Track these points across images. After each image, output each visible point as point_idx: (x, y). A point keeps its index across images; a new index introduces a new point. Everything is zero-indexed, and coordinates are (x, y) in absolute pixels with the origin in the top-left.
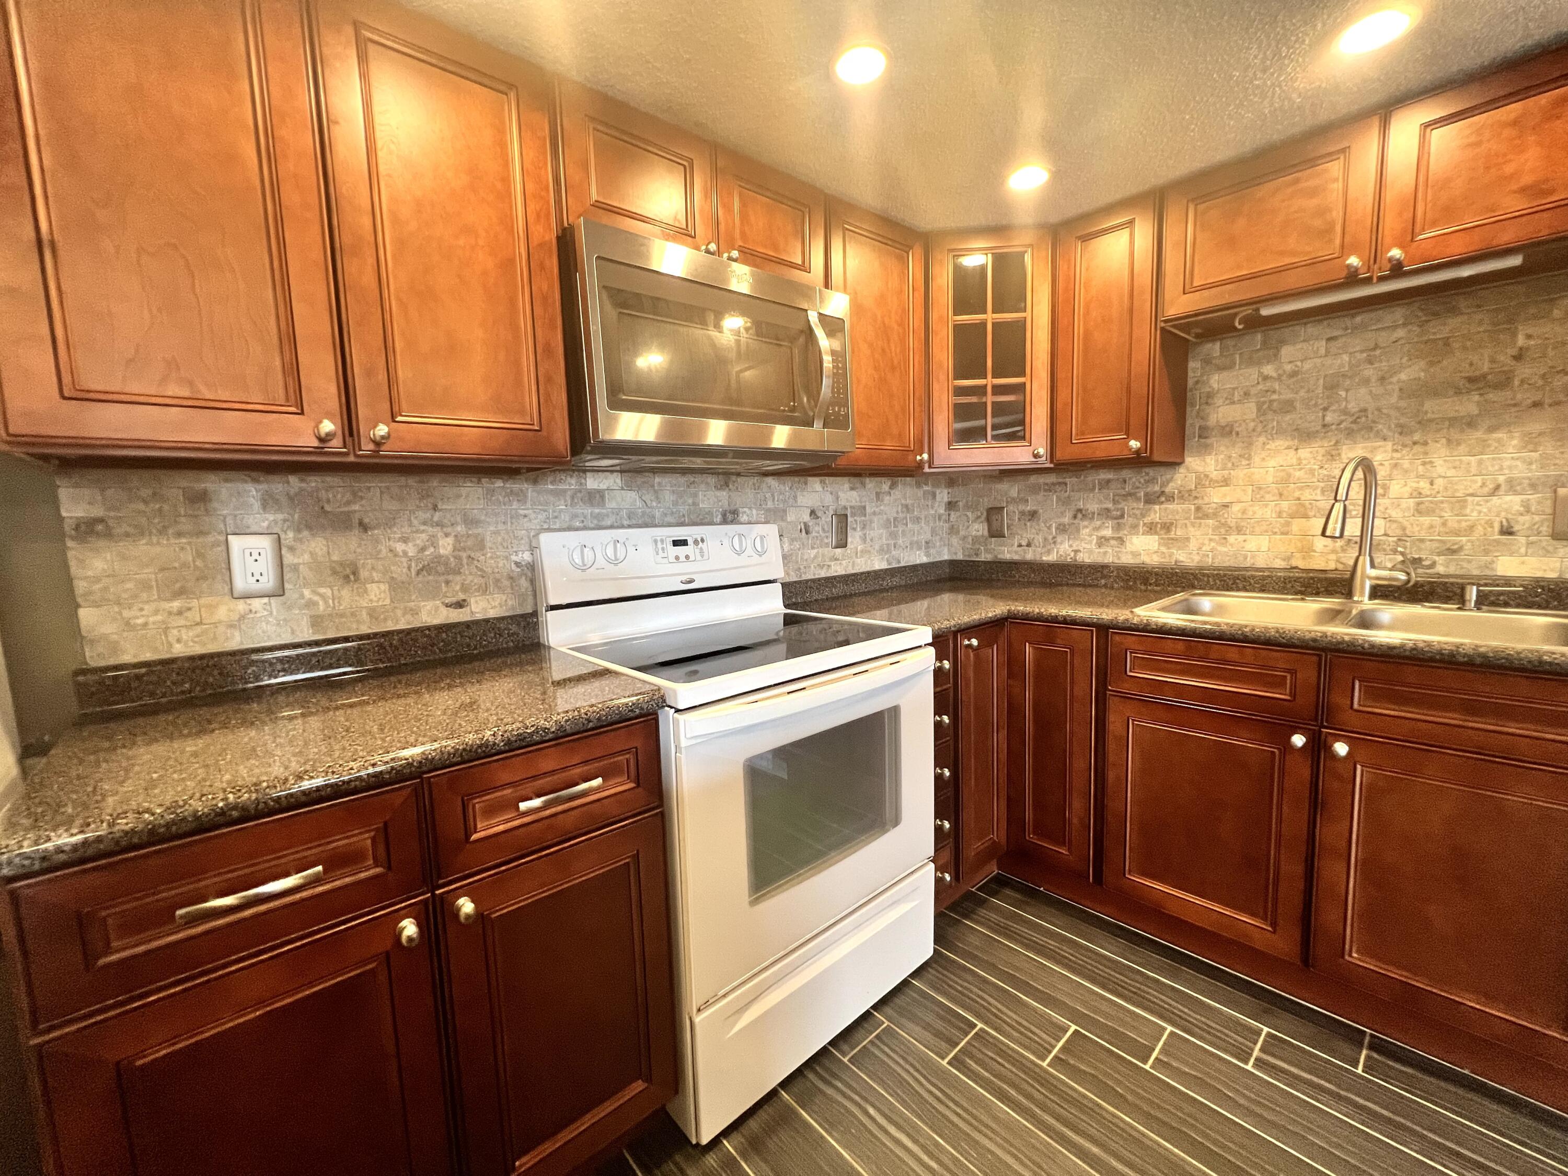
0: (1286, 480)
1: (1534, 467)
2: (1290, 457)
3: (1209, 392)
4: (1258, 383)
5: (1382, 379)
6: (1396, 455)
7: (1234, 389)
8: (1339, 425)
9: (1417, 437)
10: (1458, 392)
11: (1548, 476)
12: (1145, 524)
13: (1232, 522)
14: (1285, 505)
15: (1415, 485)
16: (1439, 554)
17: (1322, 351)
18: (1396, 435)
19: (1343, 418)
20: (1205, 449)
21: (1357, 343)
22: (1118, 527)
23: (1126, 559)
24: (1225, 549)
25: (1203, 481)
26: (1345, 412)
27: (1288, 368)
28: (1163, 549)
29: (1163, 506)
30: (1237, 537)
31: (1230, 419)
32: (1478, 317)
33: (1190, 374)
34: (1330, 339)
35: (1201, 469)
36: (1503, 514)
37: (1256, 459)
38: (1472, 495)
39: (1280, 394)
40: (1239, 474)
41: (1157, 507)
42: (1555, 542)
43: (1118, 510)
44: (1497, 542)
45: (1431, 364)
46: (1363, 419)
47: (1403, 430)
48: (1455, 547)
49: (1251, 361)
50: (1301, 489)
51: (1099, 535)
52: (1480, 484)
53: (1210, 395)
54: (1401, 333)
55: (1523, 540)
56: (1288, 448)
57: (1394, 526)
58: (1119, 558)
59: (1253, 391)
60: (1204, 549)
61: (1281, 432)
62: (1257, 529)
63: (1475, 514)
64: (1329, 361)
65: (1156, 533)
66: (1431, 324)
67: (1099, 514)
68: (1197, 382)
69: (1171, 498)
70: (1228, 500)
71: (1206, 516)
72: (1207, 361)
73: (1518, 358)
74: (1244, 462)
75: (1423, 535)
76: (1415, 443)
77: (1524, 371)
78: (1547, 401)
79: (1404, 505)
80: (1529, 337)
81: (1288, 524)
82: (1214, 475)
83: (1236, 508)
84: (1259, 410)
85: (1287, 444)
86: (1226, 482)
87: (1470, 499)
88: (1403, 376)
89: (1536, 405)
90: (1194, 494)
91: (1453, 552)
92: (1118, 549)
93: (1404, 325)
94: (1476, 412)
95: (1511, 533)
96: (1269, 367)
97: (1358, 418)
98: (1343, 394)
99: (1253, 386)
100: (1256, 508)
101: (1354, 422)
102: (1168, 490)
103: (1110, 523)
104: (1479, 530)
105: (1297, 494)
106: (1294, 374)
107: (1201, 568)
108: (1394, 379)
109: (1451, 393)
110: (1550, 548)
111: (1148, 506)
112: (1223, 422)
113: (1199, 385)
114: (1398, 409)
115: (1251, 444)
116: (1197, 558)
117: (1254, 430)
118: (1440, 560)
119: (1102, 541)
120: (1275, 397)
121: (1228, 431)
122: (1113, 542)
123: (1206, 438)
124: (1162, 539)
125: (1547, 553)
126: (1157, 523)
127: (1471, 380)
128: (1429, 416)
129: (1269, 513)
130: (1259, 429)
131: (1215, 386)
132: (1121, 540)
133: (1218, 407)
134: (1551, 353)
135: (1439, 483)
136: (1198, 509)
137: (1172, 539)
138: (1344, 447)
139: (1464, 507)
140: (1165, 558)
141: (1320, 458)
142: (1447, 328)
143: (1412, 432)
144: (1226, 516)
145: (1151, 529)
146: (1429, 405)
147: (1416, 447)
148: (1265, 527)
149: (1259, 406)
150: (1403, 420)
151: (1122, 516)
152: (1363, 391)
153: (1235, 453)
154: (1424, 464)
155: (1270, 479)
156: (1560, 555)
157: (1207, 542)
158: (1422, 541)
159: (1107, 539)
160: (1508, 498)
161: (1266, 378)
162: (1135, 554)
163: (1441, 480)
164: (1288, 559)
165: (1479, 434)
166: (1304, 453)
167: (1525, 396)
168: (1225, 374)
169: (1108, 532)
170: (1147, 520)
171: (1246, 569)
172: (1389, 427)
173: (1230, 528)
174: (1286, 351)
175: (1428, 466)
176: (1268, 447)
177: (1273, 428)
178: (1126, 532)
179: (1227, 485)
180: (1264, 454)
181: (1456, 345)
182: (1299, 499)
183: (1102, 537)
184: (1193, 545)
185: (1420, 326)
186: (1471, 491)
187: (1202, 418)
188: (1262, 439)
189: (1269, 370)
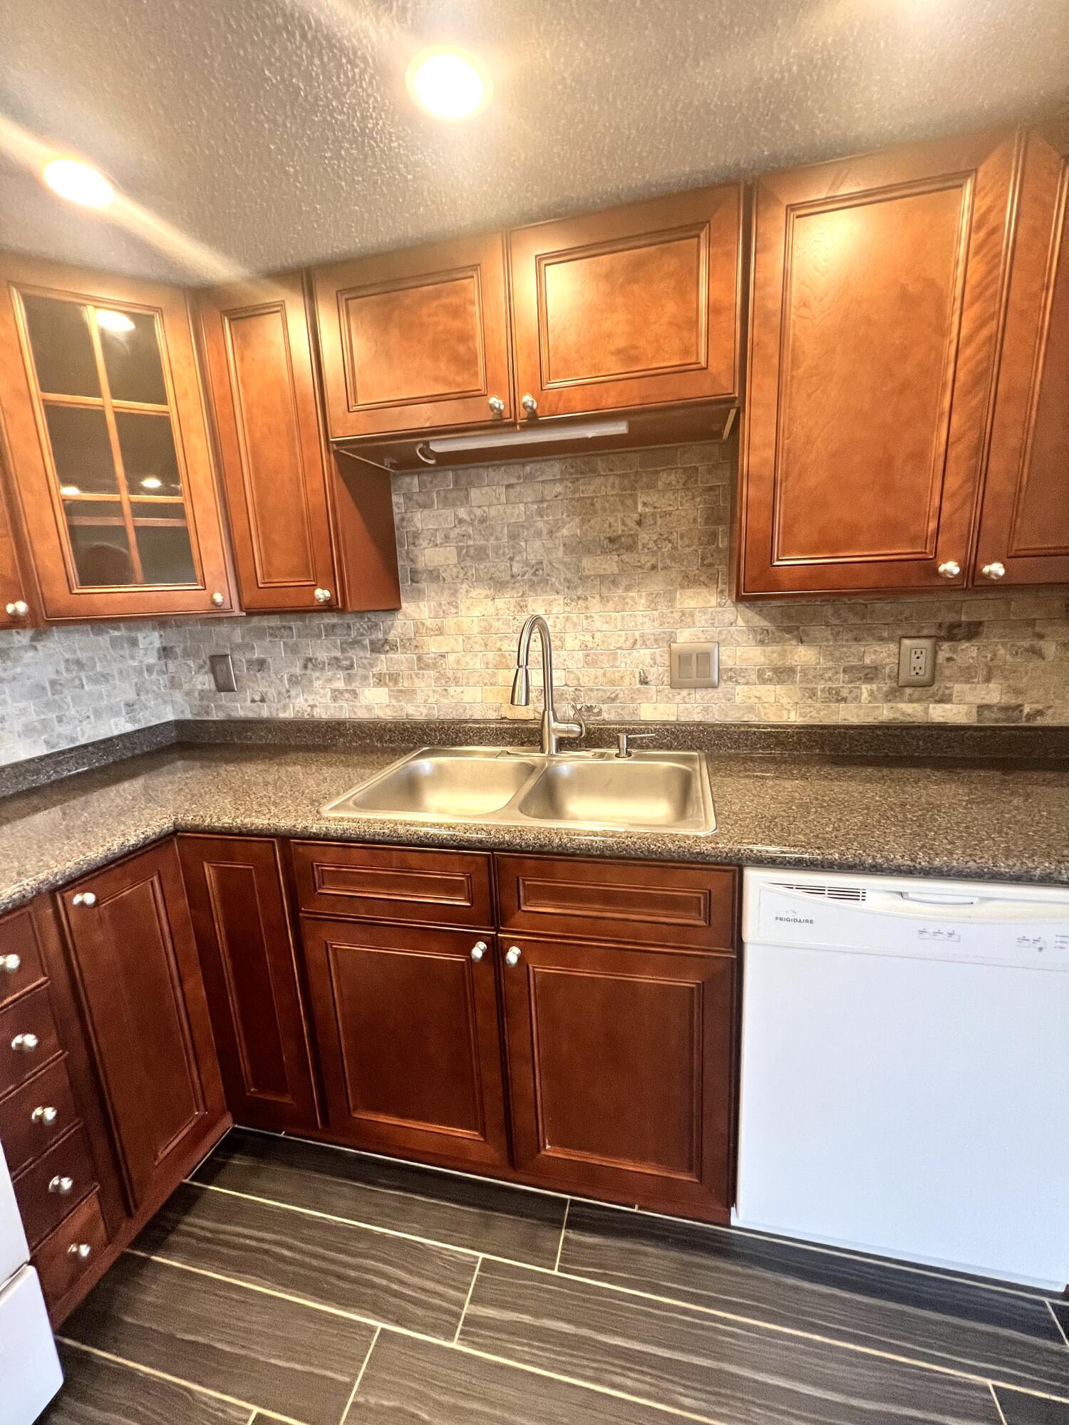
0: (486, 631)
1: (656, 624)
2: (488, 607)
3: (414, 532)
4: (455, 526)
5: (551, 532)
6: (567, 609)
7: (436, 530)
8: (523, 576)
9: (580, 592)
10: (604, 552)
11: (664, 633)
12: (374, 675)
13: (450, 674)
14: (490, 655)
15: (582, 638)
16: (604, 702)
17: (503, 499)
18: (566, 590)
19: (525, 569)
20: (418, 595)
21: (529, 494)
22: (349, 679)
23: (362, 715)
24: (448, 702)
25: (419, 626)
26: (526, 563)
27: (478, 512)
28: (393, 702)
29: (389, 655)
30: (457, 688)
31: (436, 564)
32: (611, 479)
33: (395, 510)
34: (508, 486)
35: (416, 616)
36: (641, 666)
37: (462, 607)
38: (620, 648)
39: (475, 540)
40: (450, 622)
41: (383, 656)
42: (673, 691)
43: (346, 659)
44: (638, 690)
45: (583, 521)
46: (541, 572)
47: (570, 585)
48: (613, 695)
49: (446, 502)
50: (501, 639)
51: (333, 687)
52: (624, 639)
53: (416, 536)
54: (559, 488)
55: (654, 688)
56: (487, 597)
57: (572, 677)
58: (355, 713)
59: (452, 535)
60: (429, 702)
61: (479, 580)
62: (472, 681)
63: (623, 665)
64: (509, 509)
65: (386, 684)
66: (581, 481)
67: (329, 664)
68: (403, 519)
69: (394, 648)
70: (444, 649)
71: (427, 667)
72: (408, 497)
73: (639, 523)
74: (453, 610)
75: (591, 684)
76: (579, 598)
77: (644, 537)
78: (660, 565)
79: (576, 657)
80: (645, 504)
81: (494, 675)
82: (429, 622)
83: (451, 658)
84: (459, 555)
85: (485, 592)
86: (440, 631)
87: (619, 651)
88: (565, 532)
89: (654, 567)
90: (414, 643)
91: (613, 700)
92: (351, 703)
93: (561, 480)
94: (617, 572)
95: (646, 683)
96: (462, 510)
97: (537, 570)
98: (523, 544)
99: (451, 529)
100: (468, 659)
101: (534, 574)
102: (391, 637)
103: (341, 674)
104: (627, 680)
105: (498, 645)
106: (483, 520)
107: (429, 723)
108: (559, 534)
109: (599, 552)
110: (670, 696)
111: (375, 655)
112: (431, 566)
113: (405, 524)
114: (564, 563)
115: (456, 591)
116: (425, 711)
117: (457, 577)
118: (604, 707)
119: (336, 695)
120: (471, 542)
121: (434, 575)
122: (347, 695)
123: (417, 582)
124: (392, 691)
125: (669, 700)
126: (385, 674)
127: (611, 540)
128: (587, 573)
129: (478, 664)
130: (461, 575)
131: (419, 525)
132: (354, 693)
133: (424, 549)
134: (659, 521)
135: (598, 635)
136: (419, 659)
137: (401, 691)
138: (530, 599)
139: (615, 659)
140: (396, 712)
141: (512, 609)
142: (592, 488)
143: (576, 588)
144: (444, 666)
145: (380, 680)
146: (586, 562)
147: (580, 602)
148: (477, 679)
149: (459, 549)
150: (569, 576)
151: (351, 667)
152: (538, 543)
153: (445, 598)
154: (587, 618)
155: (476, 629)
156: (676, 701)
157: (431, 694)
158: (591, 690)
159: (341, 692)
160: (643, 651)
161: (461, 521)
162: (369, 709)
163: (599, 633)
164: (498, 710)
165: (620, 592)
166: (500, 603)
167: (647, 560)
168: (426, 512)
169: (340, 685)
170: (376, 670)
171: (466, 721)
172: (560, 580)
173: (449, 678)
174: (474, 493)
175: (590, 620)
176: (471, 595)
177: (473, 575)
178: (357, 684)
179: (441, 634)
180: (469, 602)
181: (598, 506)
182: (500, 650)
183: (335, 690)
184: (420, 697)
185: (573, 483)
186: (619, 645)
187: (412, 560)
188: (465, 586)
189: (462, 513)
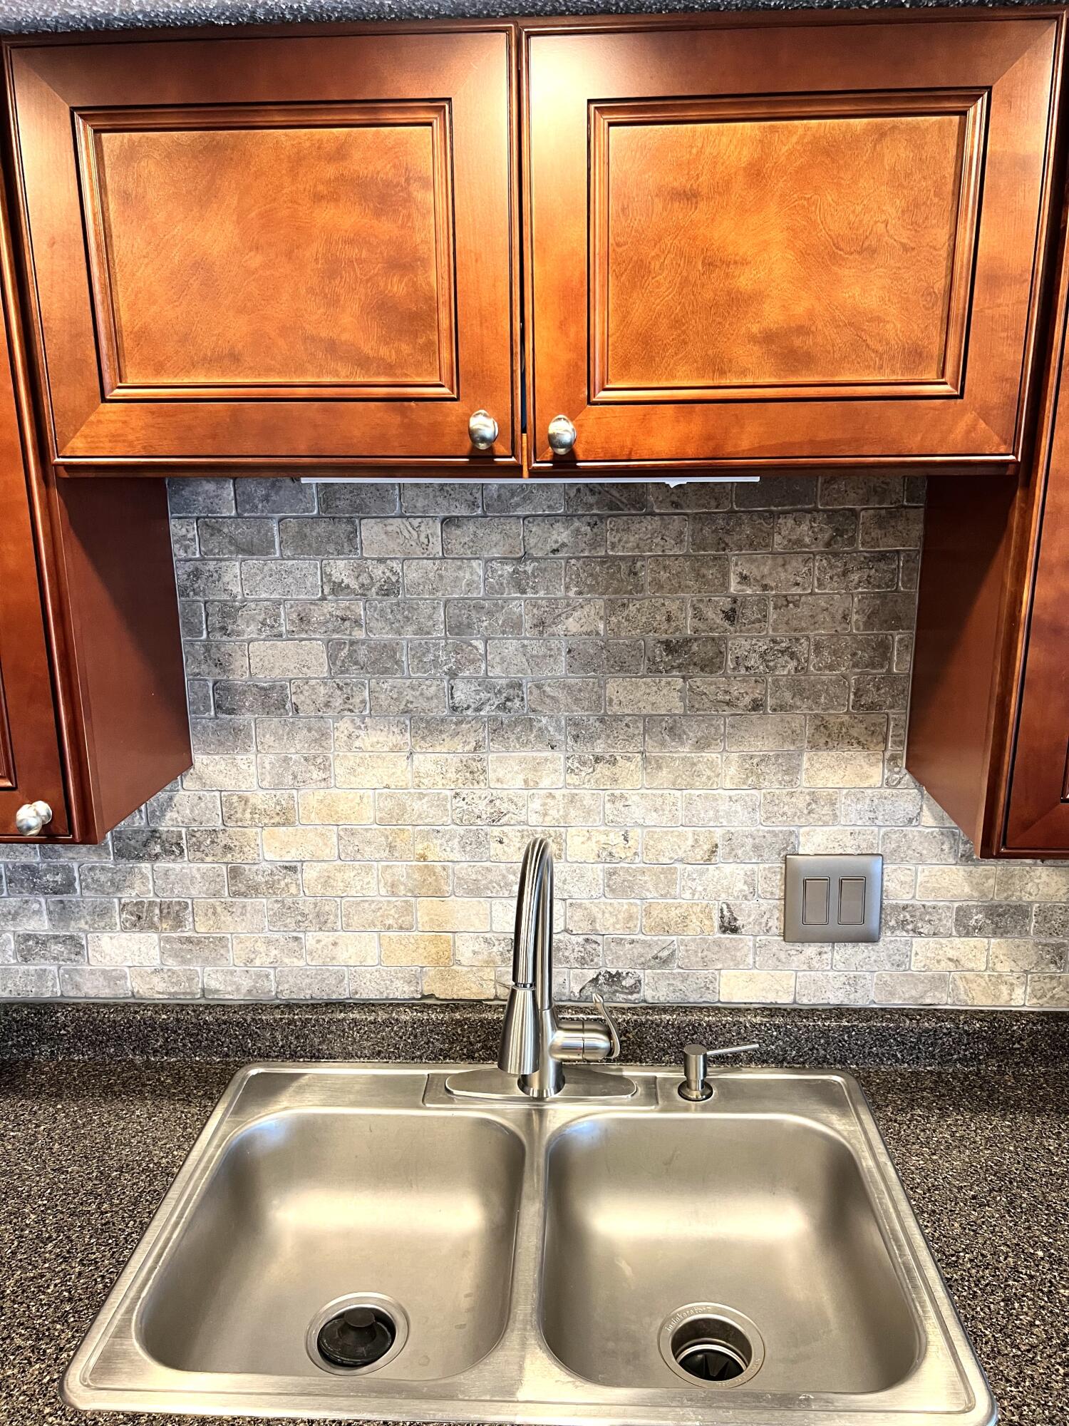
0: (394, 819)
1: (757, 816)
2: (398, 771)
3: (224, 603)
4: (324, 598)
5: (541, 624)
6: (573, 779)
7: (278, 603)
8: (478, 710)
9: (600, 748)
10: (654, 669)
11: (775, 834)
12: (123, 907)
13: (307, 906)
14: (400, 869)
15: (603, 839)
16: (644, 966)
17: (437, 549)
18: (571, 742)
19: (484, 695)
20: (233, 738)
21: (496, 542)
22: (63, 913)
23: (93, 988)
24: (302, 963)
25: (234, 805)
26: (486, 684)
27: (379, 572)
28: (172, 963)
29: (161, 865)
30: (320, 935)
31: (276, 674)
32: (676, 524)
33: (178, 552)
34: (447, 522)
35: (229, 784)
36: (723, 896)
37: (339, 769)
38: (681, 861)
39: (369, 630)
40: (310, 799)
41: (145, 866)
42: (788, 946)
43: (55, 870)
44: (718, 943)
45: (613, 607)
46: (517, 702)
47: (579, 732)
48: (665, 954)
49: (302, 545)
50: (425, 836)
51: (21, 930)
52: (690, 842)
53: (229, 611)
54: (561, 534)
55: (749, 941)
56: (395, 749)
57: (578, 914)
58: (77, 987)
59: (317, 615)
60: (258, 963)
61: (375, 713)
62: (355, 921)
63: (687, 895)
64: (449, 570)
65: (152, 926)
66: (609, 524)
67: (10, 881)
68: (196, 574)
69: (173, 848)
70: (291, 856)
71: (254, 890)
72: (210, 525)
73: (730, 616)
74: (317, 775)
75: (619, 931)
76: (598, 760)
77: (740, 644)
78: (770, 702)
79: (589, 875)
80: (744, 579)
81: (408, 909)
82: (259, 799)
83: (310, 874)
84: (332, 658)
85: (392, 740)
86: (285, 817)
87: (679, 866)
88: (572, 624)
89: (757, 706)
90: (223, 839)
91: (665, 962)
92: (69, 965)
93: (568, 517)
94: (680, 711)
95: (735, 930)
96: (341, 564)
97: (508, 699)
98: (479, 644)
99: (312, 603)
100: (349, 874)
101: (503, 707)
102: (166, 825)
103: (41, 902)
104: (694, 924)
105: (419, 848)
106: (388, 590)
107: (256, 1007)
108: (559, 629)
109: (643, 669)
110: (783, 956)
111: (125, 864)
112: (263, 678)
113: (200, 584)
114: (569, 688)
115: (324, 735)
116: (246, 984)
117: (327, 705)
118: (646, 976)
119: (29, 946)
120: (360, 634)
121: (275, 700)
122: (56, 948)
123: (231, 711)
124: (168, 940)
125: (779, 964)
126: (151, 903)
127: (669, 647)
128: (616, 709)
129: (373, 884)
130: (338, 702)
131: (236, 589)
132: (76, 945)
133: (250, 641)
134: (773, 615)
135: (635, 834)
136: (235, 873)
137: (189, 940)
138: (492, 757)
139: (671, 883)
140: (178, 983)
141: (452, 776)
142: (633, 539)
143: (592, 738)
144: (293, 890)
145: (140, 917)
146: (616, 688)
147: (599, 767)
148: (370, 916)
149: (333, 649)
150: (578, 713)
151: (68, 886)
152: (512, 645)
153: (297, 748)
154: (613, 799)
155: (369, 814)
156: (794, 966)
157: (261, 947)
158: (620, 942)
159: (42, 942)
160: (728, 869)
161: (338, 588)
162: (112, 977)
163: (639, 830)
164: (415, 979)
165: (685, 750)
166: (425, 762)
167: (743, 691)
168: (254, 562)
169: (40, 925)
170: (128, 896)
171: (343, 1005)
172: (558, 721)
173: (303, 915)
174: (369, 531)
175: (619, 805)
176: (357, 743)
177: (363, 702)
178: (82, 924)
179: (287, 823)
180: (352, 758)
181: (646, 576)
182: (423, 858)
183: (28, 937)
184: (235, 954)
185: (593, 526)
186: (681, 854)
187: (218, 664)
188: (345, 725)
189: (341, 569)
